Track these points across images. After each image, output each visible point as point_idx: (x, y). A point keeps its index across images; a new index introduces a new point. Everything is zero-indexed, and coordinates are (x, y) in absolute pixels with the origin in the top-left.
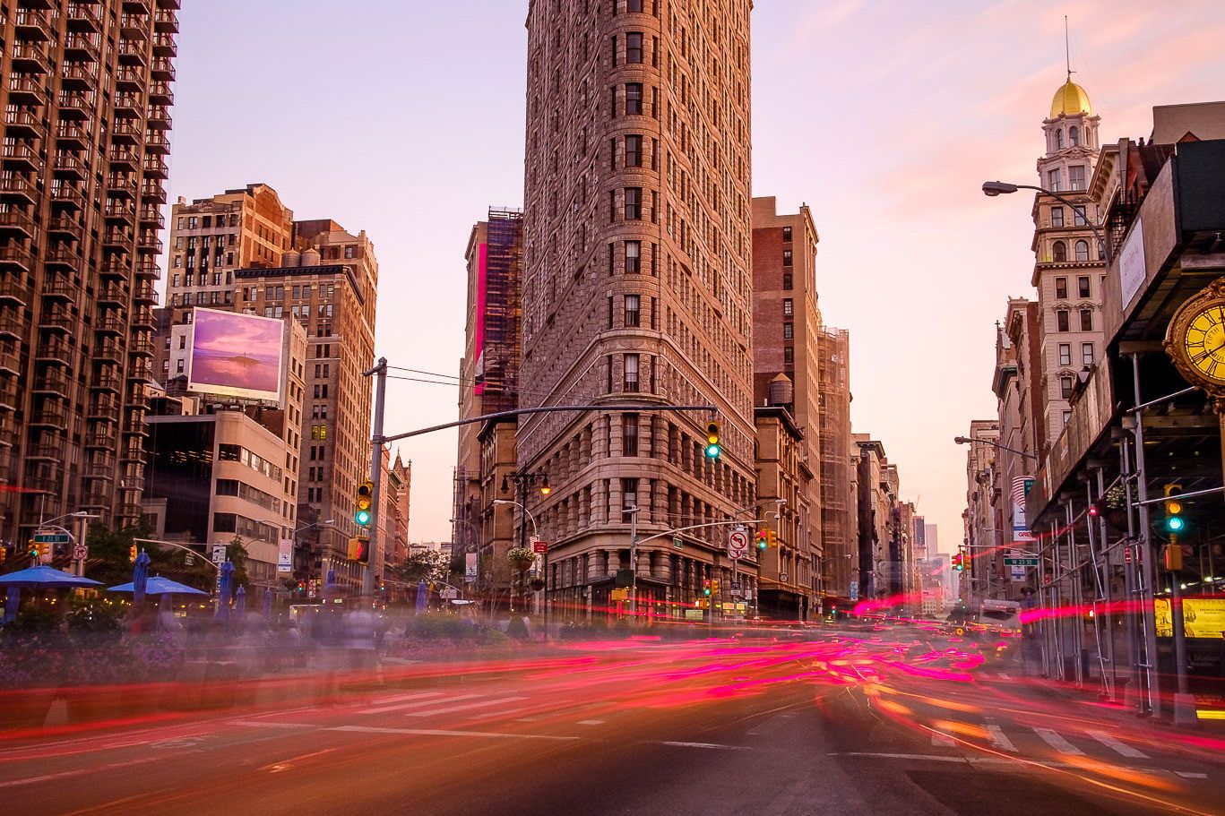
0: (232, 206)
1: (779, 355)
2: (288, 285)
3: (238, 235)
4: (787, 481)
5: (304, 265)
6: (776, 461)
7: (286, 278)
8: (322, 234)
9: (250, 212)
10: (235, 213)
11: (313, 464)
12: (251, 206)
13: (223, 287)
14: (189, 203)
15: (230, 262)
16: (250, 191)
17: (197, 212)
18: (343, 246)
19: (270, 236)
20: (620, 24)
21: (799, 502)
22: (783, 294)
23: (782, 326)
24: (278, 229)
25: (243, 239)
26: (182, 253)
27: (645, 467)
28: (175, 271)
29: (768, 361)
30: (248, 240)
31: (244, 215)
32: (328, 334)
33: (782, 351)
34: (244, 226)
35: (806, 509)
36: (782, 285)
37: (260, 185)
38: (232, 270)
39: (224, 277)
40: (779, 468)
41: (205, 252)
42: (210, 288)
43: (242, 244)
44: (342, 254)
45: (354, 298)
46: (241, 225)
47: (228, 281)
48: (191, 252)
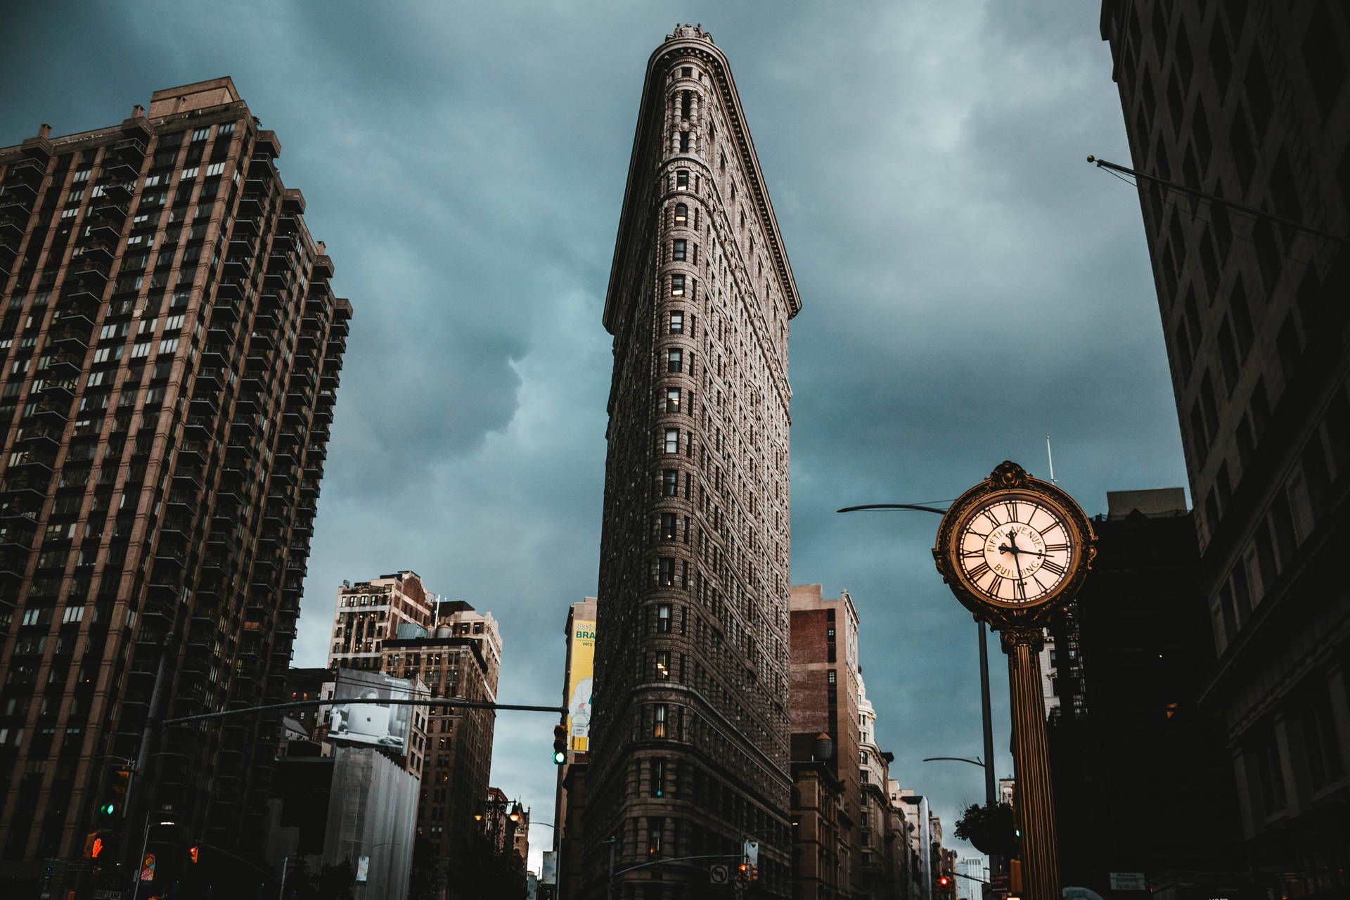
0: (384, 588)
1: (824, 718)
2: (423, 653)
3: (387, 612)
4: (827, 827)
5: (439, 637)
6: (814, 809)
7: (423, 648)
8: (456, 613)
9: (398, 593)
10: (387, 594)
11: (436, 805)
12: (398, 588)
13: (372, 655)
14: (352, 586)
15: (380, 634)
16: (399, 577)
17: (358, 593)
18: (472, 623)
19: (414, 613)
20: (661, 421)
21: (839, 846)
22: (827, 666)
23: (826, 693)
24: (420, 608)
25: (391, 615)
26: (343, 626)
27: (670, 808)
28: (337, 640)
29: (814, 723)
30: (395, 616)
31: (393, 596)
33: (826, 715)
34: (392, 604)
35: (846, 853)
36: (827, 658)
37: (408, 572)
38: (380, 640)
39: (373, 646)
40: (817, 815)
41: (360, 625)
42: (362, 655)
43: (391, 619)
44: (472, 629)
45: (477, 665)
46: (390, 604)
47: (377, 650)
48: (349, 625)
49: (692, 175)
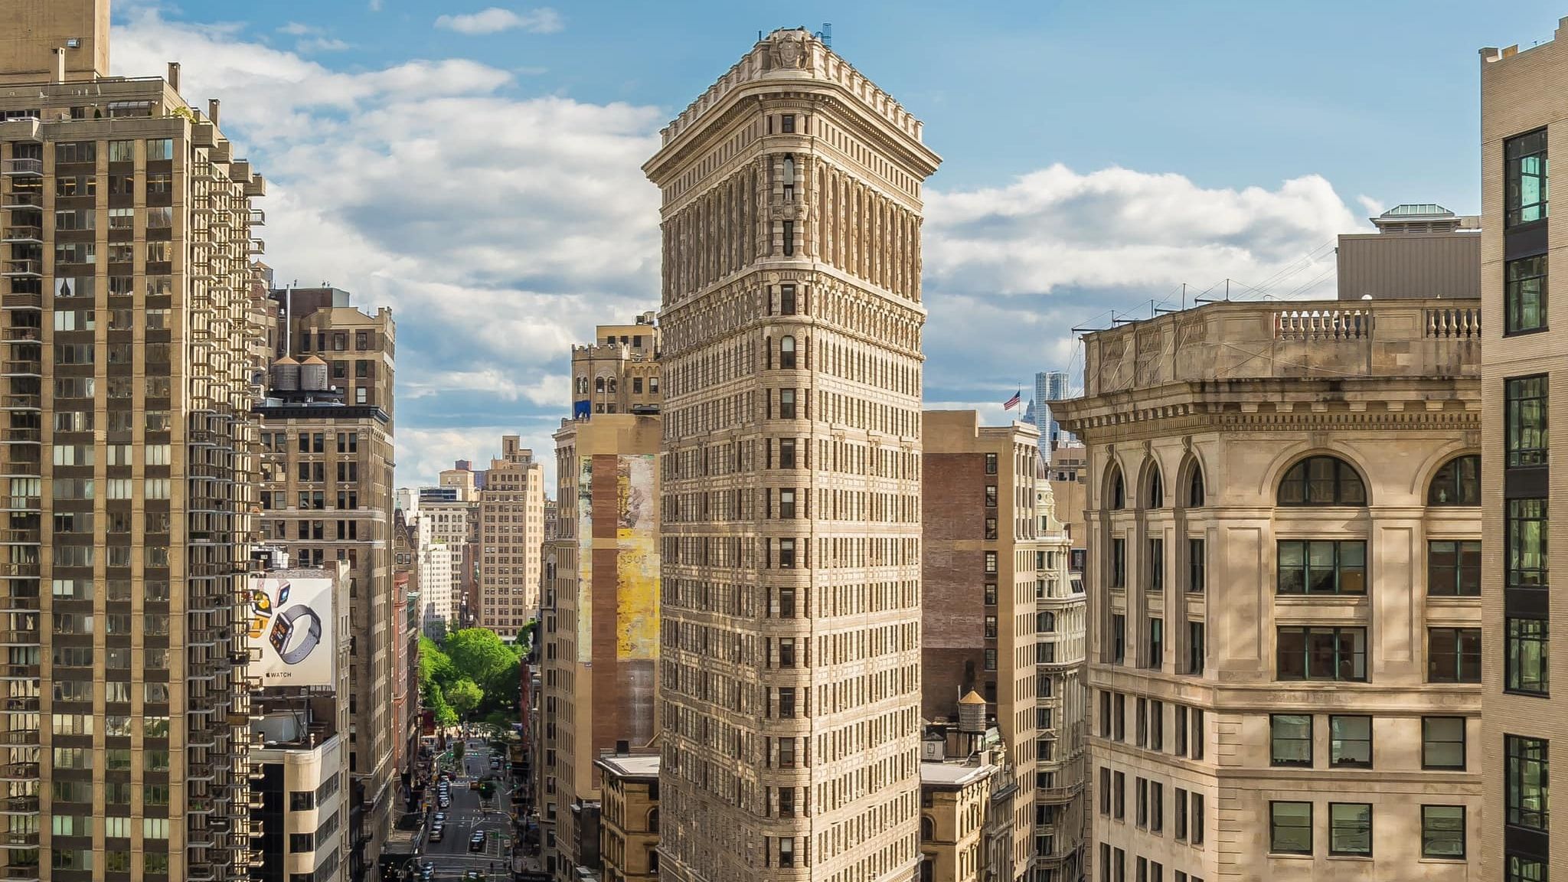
1: (978, 626)
2: (291, 432)
5: (305, 383)
6: (955, 843)
8: (321, 311)
18: (353, 331)
23: (982, 588)
32: (353, 505)
33: (980, 621)
36: (984, 529)
40: (960, 849)
44: (352, 343)
49: (801, 289)
